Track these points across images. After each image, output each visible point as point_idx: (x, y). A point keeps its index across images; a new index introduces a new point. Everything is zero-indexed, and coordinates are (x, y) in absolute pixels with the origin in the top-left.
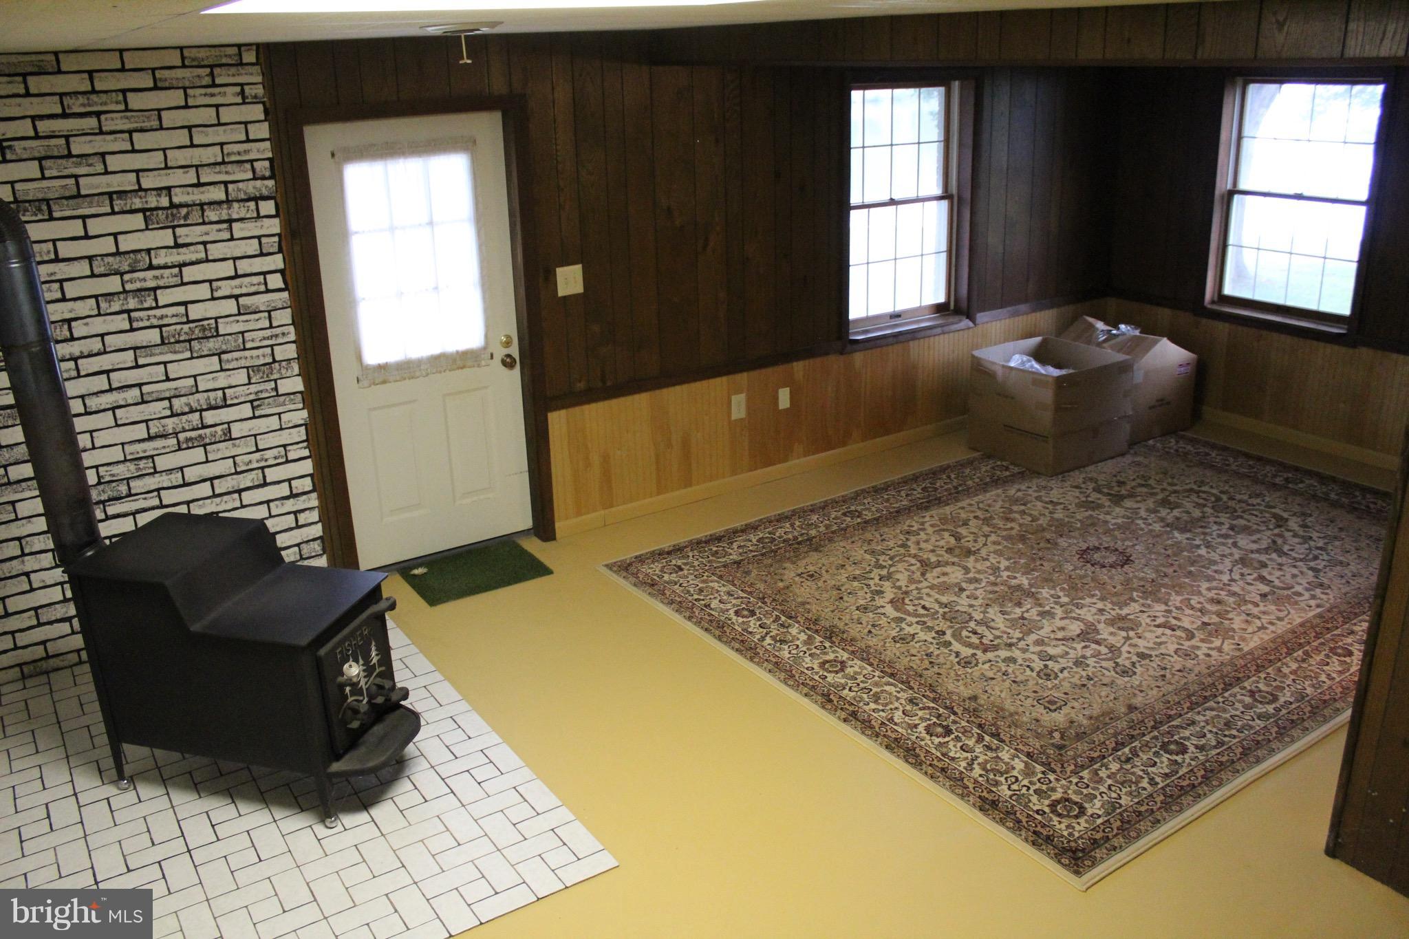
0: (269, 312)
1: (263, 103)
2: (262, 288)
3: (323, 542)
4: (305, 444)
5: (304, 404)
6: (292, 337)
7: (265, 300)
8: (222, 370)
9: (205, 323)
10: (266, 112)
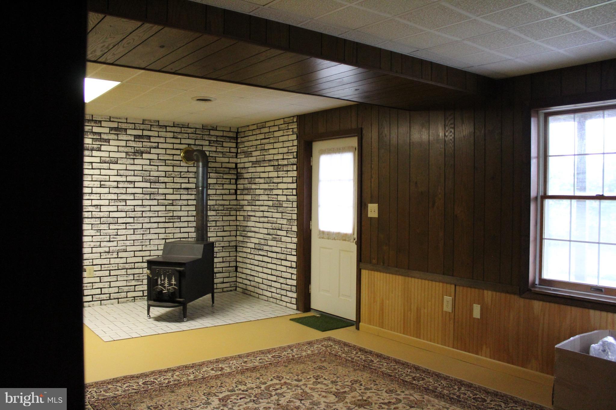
0: (292, 202)
1: (297, 134)
2: (292, 194)
3: (296, 288)
4: (295, 250)
5: (297, 236)
6: (296, 212)
7: (291, 198)
8: (282, 218)
9: (280, 202)
10: (297, 137)
